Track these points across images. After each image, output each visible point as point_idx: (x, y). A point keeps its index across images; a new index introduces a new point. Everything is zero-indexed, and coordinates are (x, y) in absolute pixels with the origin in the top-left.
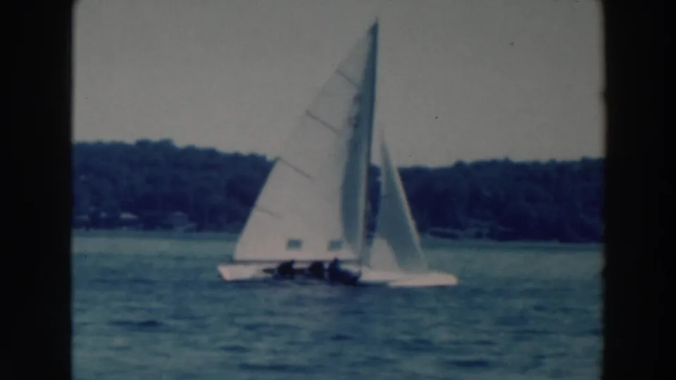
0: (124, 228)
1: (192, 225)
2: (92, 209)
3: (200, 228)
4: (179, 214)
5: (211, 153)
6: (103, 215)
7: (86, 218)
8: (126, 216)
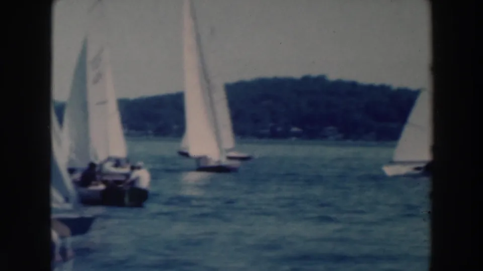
0: (294, 139)
1: (340, 136)
2: (271, 125)
3: (346, 137)
4: (331, 128)
5: (354, 84)
6: (279, 129)
7: (267, 131)
8: (295, 129)
